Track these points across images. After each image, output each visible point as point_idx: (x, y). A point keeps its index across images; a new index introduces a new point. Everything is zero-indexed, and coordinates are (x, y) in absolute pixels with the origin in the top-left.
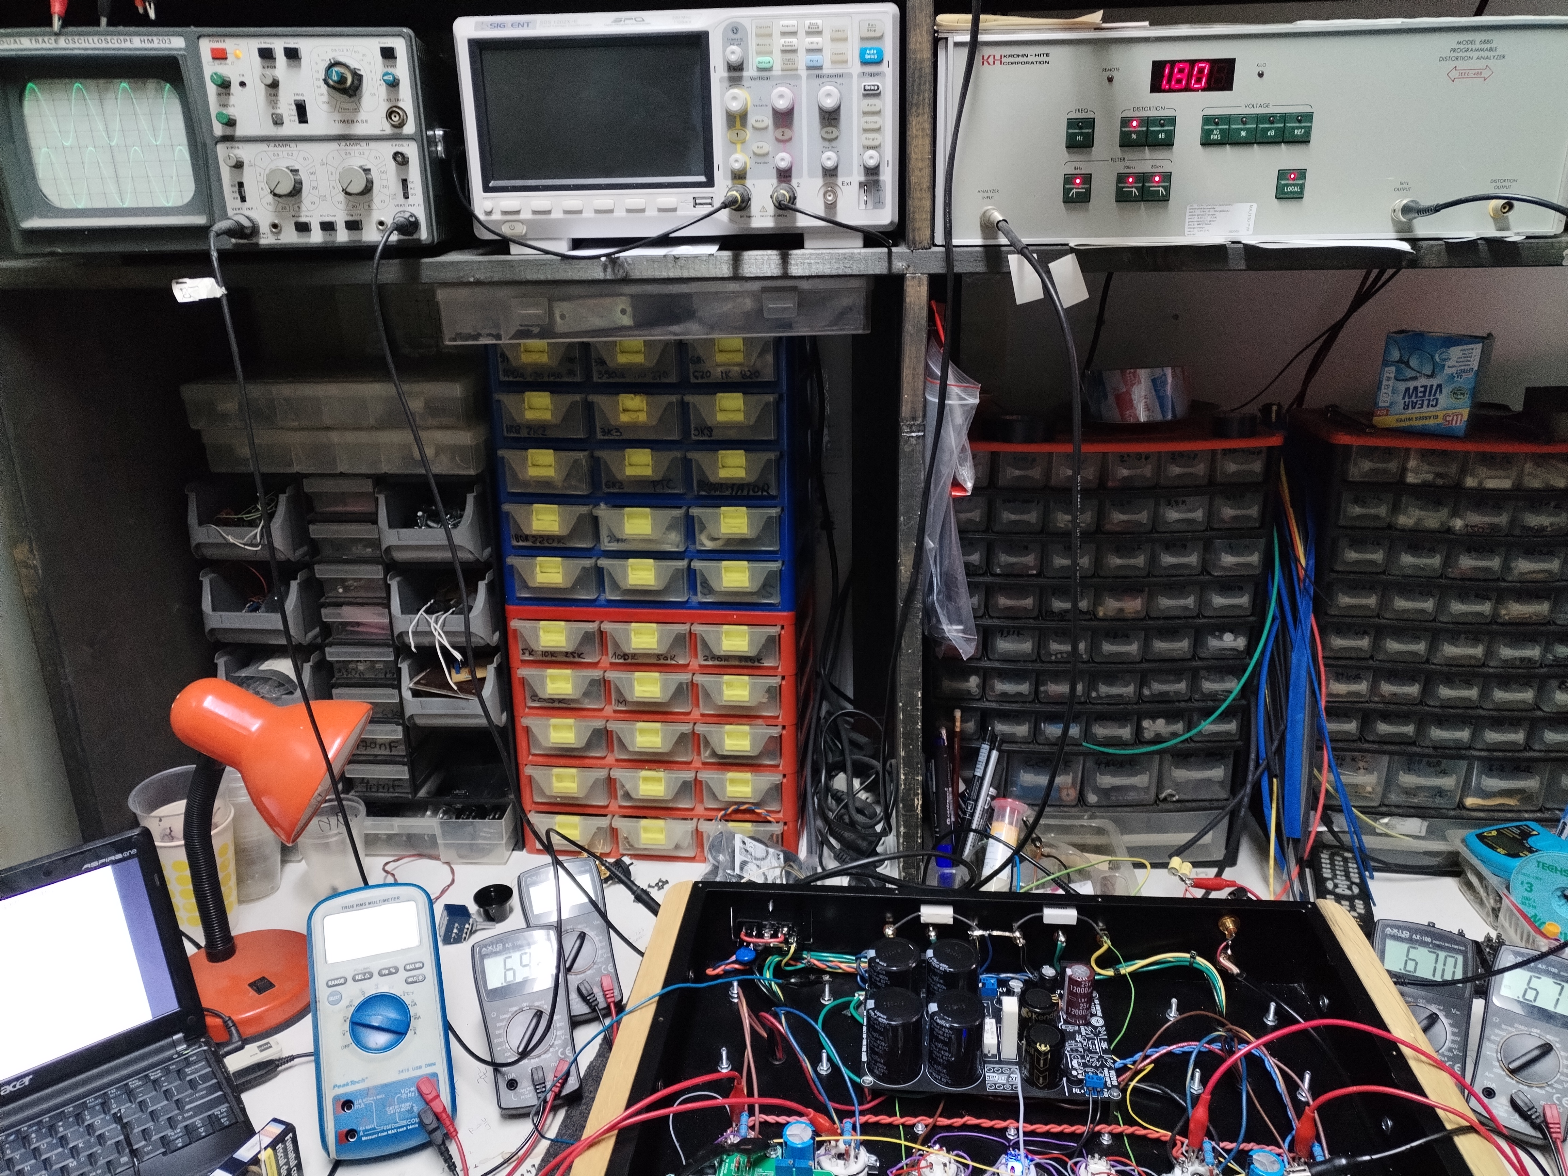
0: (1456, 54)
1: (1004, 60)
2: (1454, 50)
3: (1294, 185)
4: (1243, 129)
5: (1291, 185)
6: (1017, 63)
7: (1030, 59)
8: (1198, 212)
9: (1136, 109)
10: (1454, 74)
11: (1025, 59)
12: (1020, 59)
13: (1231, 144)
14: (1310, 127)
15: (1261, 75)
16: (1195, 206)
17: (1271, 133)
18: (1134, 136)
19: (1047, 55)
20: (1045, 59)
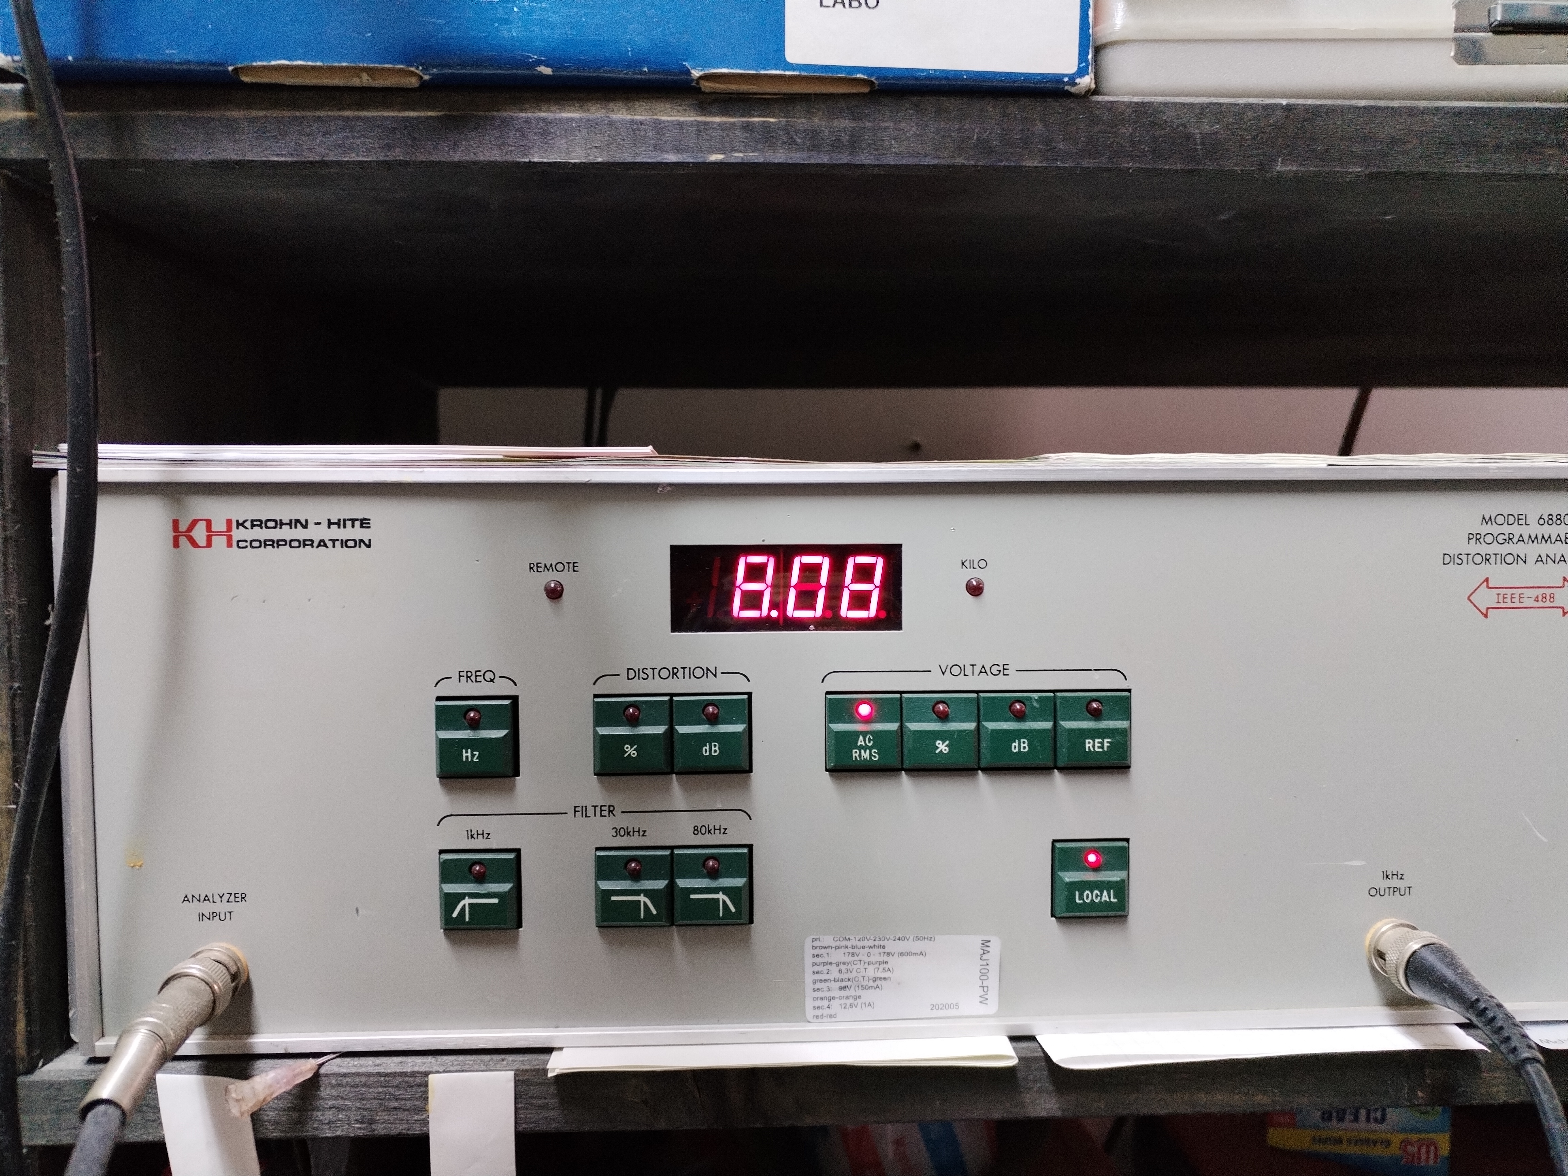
0: (1484, 549)
1: (238, 534)
2: (1476, 538)
3: (1101, 886)
4: (943, 735)
5: (1091, 886)
6: (277, 544)
7: (314, 533)
8: (837, 956)
9: (633, 673)
10: (1486, 598)
11: (299, 533)
12: (285, 533)
13: (912, 771)
14: (1125, 734)
15: (975, 590)
16: (827, 940)
17: (1021, 746)
18: (631, 751)
19: (364, 523)
20: (357, 533)
